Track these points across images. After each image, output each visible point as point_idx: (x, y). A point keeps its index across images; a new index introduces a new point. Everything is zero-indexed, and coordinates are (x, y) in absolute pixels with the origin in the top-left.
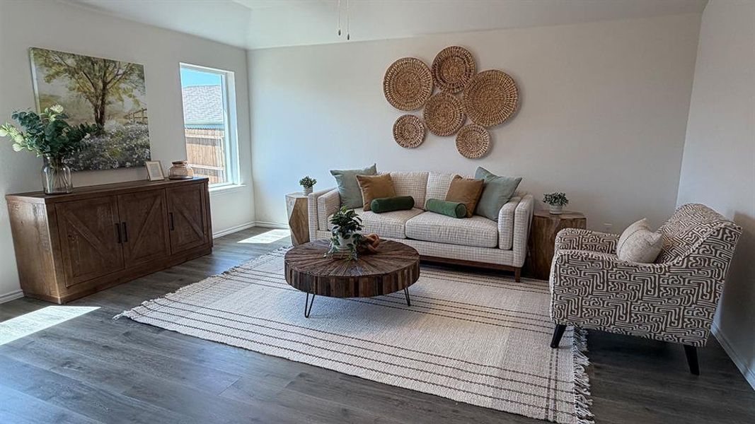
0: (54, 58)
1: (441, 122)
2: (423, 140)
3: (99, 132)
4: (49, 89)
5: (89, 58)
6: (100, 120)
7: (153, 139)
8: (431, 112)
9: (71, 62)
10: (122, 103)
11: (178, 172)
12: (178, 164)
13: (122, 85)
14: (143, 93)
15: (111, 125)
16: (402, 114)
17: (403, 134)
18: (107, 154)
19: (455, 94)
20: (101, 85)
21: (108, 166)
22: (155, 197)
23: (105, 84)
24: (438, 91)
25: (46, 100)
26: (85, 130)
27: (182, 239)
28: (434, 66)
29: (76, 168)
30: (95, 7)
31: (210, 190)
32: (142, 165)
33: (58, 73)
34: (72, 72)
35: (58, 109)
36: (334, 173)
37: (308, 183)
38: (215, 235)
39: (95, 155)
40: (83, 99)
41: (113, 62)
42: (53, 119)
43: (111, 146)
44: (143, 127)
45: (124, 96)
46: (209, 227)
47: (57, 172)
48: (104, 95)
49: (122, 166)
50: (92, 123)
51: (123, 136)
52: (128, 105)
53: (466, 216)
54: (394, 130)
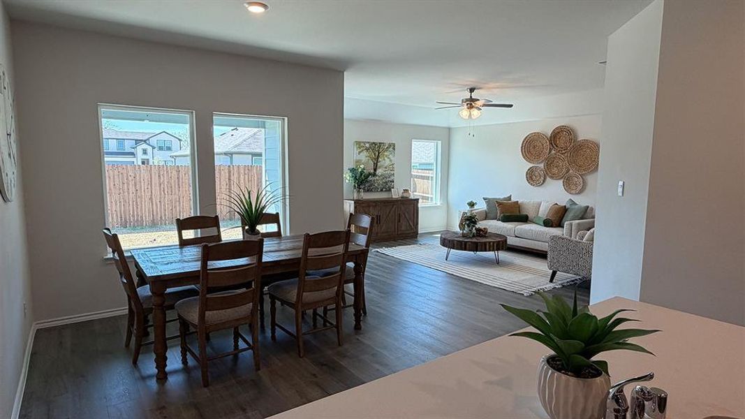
0: (362, 144)
1: (555, 170)
2: (544, 181)
3: (374, 175)
4: (359, 157)
5: (374, 143)
6: (375, 170)
7: (396, 178)
8: (550, 164)
9: (367, 145)
10: (384, 162)
11: (405, 195)
12: (406, 191)
13: (386, 153)
14: (394, 156)
15: (379, 172)
16: (531, 165)
17: (531, 177)
18: (376, 185)
19: (562, 154)
20: (377, 153)
21: (376, 190)
22: (393, 206)
23: (379, 153)
24: (553, 152)
25: (358, 162)
26: (370, 174)
27: (403, 228)
28: (551, 137)
29: (365, 191)
30: (379, 121)
31: (419, 206)
32: (390, 190)
33: (362, 151)
34: (367, 149)
35: (362, 166)
36: (484, 199)
37: (472, 205)
38: (420, 231)
39: (371, 185)
40: (370, 161)
41: (383, 143)
42: (360, 170)
43: (378, 181)
44: (392, 172)
45: (386, 158)
46: (417, 224)
47: (359, 192)
48: (378, 158)
49: (382, 190)
50: (372, 171)
51: (384, 177)
52: (387, 162)
53: (552, 226)
54: (527, 175)
